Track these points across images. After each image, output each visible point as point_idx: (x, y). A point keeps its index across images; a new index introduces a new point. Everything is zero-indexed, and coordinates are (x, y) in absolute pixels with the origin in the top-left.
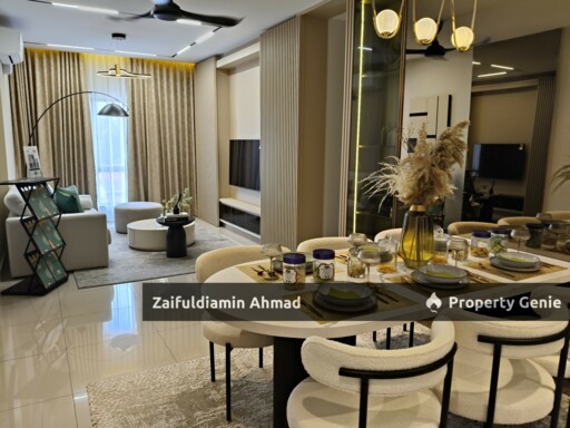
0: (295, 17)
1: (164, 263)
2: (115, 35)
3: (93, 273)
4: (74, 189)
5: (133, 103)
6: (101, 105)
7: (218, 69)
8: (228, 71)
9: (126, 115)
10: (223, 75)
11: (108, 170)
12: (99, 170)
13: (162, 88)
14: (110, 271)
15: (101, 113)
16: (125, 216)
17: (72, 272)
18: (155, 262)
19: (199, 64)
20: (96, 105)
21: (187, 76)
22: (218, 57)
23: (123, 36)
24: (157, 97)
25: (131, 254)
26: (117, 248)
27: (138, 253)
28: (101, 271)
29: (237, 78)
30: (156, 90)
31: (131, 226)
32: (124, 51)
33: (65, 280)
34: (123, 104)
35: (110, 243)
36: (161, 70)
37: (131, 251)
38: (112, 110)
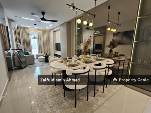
0: (65, 22)
1: (45, 63)
2: (34, 24)
3: (32, 65)
4: (28, 51)
6: (32, 37)
7: (53, 31)
8: (55, 31)
9: (37, 39)
11: (34, 48)
13: (44, 34)
14: (35, 65)
15: (33, 38)
16: (37, 56)
17: (28, 65)
18: (43, 63)
19: (50, 30)
20: (31, 37)
21: (48, 32)
22: (53, 29)
23: (36, 25)
24: (43, 36)
25: (39, 62)
26: (36, 61)
28: (33, 65)
29: (56, 33)
31: (39, 57)
32: (36, 27)
33: (26, 67)
34: (37, 37)
38: (35, 38)
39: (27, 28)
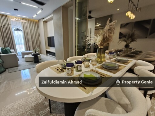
0: (60, 7)
1: (34, 64)
2: (15, 9)
3: (14, 68)
4: (8, 48)
5: (24, 29)
6: (15, 28)
7: (44, 21)
9: (22, 31)
10: (45, 23)
11: (19, 44)
12: (17, 44)
13: (31, 25)
14: (19, 67)
15: (14, 30)
16: (24, 54)
17: (8, 68)
18: (31, 64)
19: (39, 20)
20: (13, 28)
21: (36, 23)
22: (43, 18)
23: (17, 10)
24: (30, 28)
25: (25, 63)
26: (21, 62)
27: (27, 62)
28: (16, 68)
29: (48, 23)
30: (29, 26)
31: (25, 56)
32: (19, 15)
33: (5, 71)
34: (21, 28)
35: (18, 60)
36: (30, 21)
37: (25, 62)
38: (18, 30)
39: (6, 16)
